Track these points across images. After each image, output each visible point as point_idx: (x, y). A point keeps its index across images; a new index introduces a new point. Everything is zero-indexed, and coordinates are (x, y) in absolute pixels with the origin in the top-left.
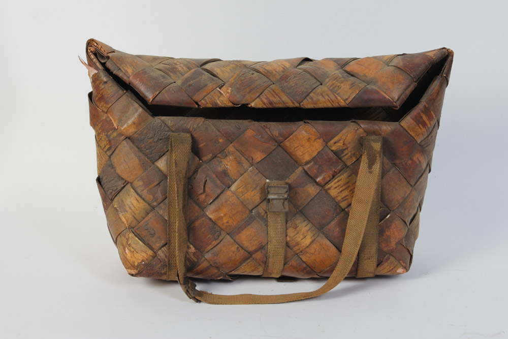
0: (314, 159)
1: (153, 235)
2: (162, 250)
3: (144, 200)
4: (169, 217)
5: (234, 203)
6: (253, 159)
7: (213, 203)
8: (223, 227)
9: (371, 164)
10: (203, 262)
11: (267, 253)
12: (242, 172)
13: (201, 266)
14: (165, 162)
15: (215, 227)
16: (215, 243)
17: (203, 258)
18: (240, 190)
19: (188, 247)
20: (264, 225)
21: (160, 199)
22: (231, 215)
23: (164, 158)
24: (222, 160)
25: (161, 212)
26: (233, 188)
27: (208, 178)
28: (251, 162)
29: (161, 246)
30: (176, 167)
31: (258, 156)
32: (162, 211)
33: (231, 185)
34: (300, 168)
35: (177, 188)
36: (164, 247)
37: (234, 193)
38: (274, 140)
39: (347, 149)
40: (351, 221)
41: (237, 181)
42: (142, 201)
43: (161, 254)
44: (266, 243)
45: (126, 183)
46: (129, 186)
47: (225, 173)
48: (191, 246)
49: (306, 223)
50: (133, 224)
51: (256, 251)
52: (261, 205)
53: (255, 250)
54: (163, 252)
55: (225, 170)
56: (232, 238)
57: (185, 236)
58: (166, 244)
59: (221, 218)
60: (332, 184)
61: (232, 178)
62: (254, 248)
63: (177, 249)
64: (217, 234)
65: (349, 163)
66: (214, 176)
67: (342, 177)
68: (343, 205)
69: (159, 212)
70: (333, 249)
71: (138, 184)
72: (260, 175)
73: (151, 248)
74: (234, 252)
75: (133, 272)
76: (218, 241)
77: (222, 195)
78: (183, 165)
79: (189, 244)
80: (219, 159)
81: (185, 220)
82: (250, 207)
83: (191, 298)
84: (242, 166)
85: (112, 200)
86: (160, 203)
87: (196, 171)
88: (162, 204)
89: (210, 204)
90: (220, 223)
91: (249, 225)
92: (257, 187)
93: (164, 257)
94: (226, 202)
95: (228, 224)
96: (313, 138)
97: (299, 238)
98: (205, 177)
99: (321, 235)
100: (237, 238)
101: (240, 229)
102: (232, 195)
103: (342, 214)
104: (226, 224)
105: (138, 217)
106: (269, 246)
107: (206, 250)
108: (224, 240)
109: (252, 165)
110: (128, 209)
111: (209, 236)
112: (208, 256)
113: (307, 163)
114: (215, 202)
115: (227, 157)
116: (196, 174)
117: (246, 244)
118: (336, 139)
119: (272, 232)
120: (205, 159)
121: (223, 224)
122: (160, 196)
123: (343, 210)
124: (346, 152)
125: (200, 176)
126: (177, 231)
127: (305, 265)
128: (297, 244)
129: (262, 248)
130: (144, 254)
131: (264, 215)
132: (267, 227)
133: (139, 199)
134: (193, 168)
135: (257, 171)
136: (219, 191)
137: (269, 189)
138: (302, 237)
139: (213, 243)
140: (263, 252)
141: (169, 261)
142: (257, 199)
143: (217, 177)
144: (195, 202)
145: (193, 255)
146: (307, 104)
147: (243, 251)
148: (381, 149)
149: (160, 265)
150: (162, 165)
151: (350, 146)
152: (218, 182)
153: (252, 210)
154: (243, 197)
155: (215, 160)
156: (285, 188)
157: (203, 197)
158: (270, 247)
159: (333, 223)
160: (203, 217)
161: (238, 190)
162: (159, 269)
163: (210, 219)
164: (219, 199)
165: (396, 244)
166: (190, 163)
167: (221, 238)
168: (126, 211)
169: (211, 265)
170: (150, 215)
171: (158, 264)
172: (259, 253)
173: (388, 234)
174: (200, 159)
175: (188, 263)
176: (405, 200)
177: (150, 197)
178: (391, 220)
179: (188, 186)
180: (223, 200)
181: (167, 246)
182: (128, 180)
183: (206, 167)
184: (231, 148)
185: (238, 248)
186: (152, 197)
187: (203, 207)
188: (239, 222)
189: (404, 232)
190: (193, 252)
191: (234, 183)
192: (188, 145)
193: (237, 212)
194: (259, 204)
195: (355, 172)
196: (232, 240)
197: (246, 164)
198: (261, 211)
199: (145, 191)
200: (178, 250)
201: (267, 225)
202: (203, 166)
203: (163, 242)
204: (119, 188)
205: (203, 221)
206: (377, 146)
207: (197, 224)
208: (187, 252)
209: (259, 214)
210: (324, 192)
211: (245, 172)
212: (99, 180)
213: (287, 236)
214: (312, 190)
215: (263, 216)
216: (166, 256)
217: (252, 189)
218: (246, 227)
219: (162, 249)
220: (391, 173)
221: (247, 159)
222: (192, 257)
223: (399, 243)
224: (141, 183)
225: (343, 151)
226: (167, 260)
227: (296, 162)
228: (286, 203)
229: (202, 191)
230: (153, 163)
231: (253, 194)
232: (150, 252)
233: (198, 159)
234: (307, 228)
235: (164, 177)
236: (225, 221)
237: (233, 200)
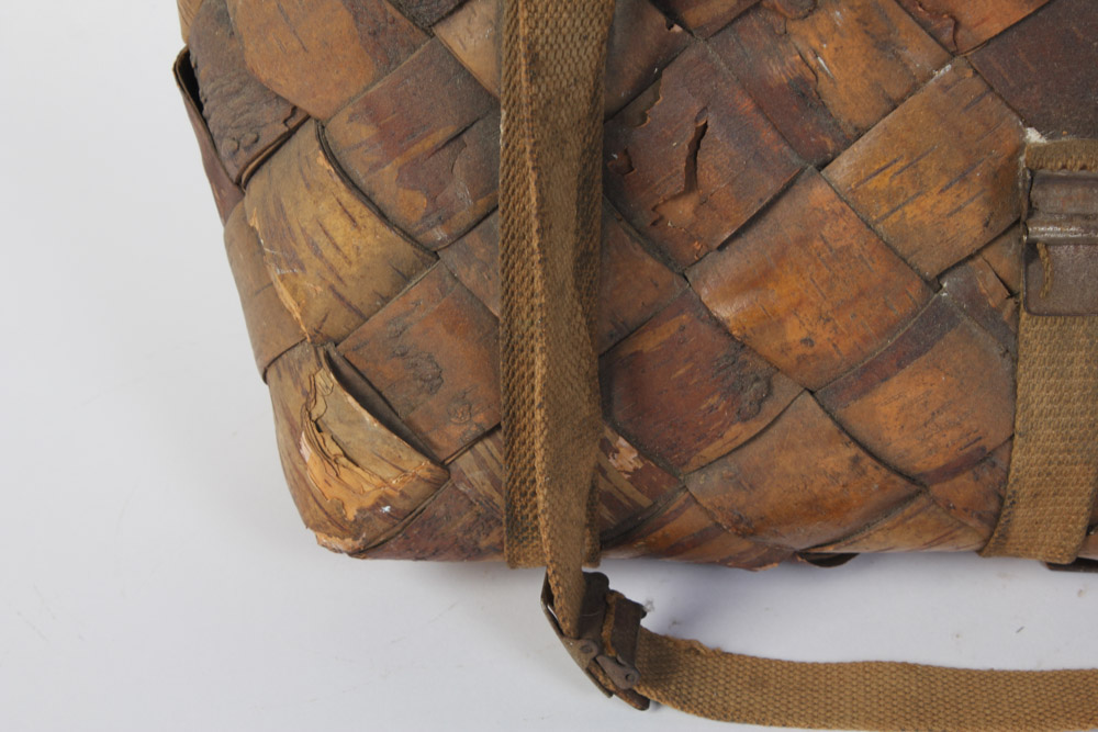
1: (433, 384)
2: (477, 456)
3: (382, 215)
4: (509, 308)
5: (848, 248)
6: (957, 25)
7: (738, 243)
8: (783, 361)
10: (679, 512)
11: (1005, 481)
12: (896, 91)
13: (668, 529)
14: (489, 30)
15: (743, 357)
16: (739, 432)
17: (682, 496)
18: (881, 183)
19: (607, 448)
20: (996, 351)
21: (464, 216)
22: (826, 307)
23: (482, 9)
24: (794, 27)
25: (470, 276)
26: (843, 169)
27: (711, 119)
28: (947, 37)
29: (469, 437)
30: (532, 80)
31: (991, 11)
32: (474, 268)
33: (836, 155)
35: (540, 191)
36: (489, 442)
37: (847, 199)
41: (867, 138)
42: (370, 221)
43: (475, 471)
44: (1003, 436)
45: (296, 121)
46: (306, 137)
47: (805, 93)
48: (622, 442)
50: (336, 324)
51: (949, 472)
52: (988, 254)
53: (945, 466)
54: (482, 463)
55: (802, 81)
56: (828, 412)
57: (586, 408)
58: (498, 427)
59: (772, 322)
61: (844, 120)
62: (939, 461)
63: (540, 480)
64: (749, 394)
66: (747, 105)
69: (461, 272)
71: (354, 134)
72: (992, 104)
73: (421, 446)
74: (835, 476)
76: (756, 426)
77: (784, 203)
79: (608, 433)
80: (772, 18)
81: (590, 323)
83: (610, 693)
84: (898, 57)
85: (241, 184)
86: (466, 234)
87: (649, 80)
88: (473, 239)
89: (721, 247)
90: (769, 345)
91: (919, 354)
92: (972, 167)
93: (487, 488)
94: (803, 242)
95: (810, 351)
98: (697, 108)
100: (856, 413)
101: (869, 374)
102: (838, 205)
104: (802, 350)
105: (353, 293)
106: (1017, 455)
107: (695, 461)
108: (786, 421)
109: (953, 55)
110: (305, 254)
111: (711, 401)
112: (700, 484)
114: (750, 237)
115: (820, 15)
116: (647, 95)
117: (901, 443)
119: (1036, 390)
120: (697, 14)
121: (785, 349)
122: (461, 194)
125: (674, 106)
126: (538, 400)
129: (984, 460)
130: (388, 473)
131: (1004, 304)
132: (1015, 361)
133: (358, 209)
134: (633, 65)
135: (977, 86)
136: (771, 186)
137: (1037, 194)
139: (729, 435)
140: (987, 475)
141: (511, 506)
142: (969, 226)
143: (759, 108)
144: (642, 234)
145: (631, 481)
147: (884, 471)
149: (468, 518)
150: (470, 43)
152: (768, 135)
153: (940, 276)
154: (893, 219)
155: (753, 21)
157: (684, 210)
158: (1023, 460)
160: (682, 311)
161: (872, 185)
162: (470, 530)
163: (719, 325)
164: (765, 227)
166: (617, 39)
167: (770, 408)
168: (295, 262)
169: (718, 525)
170: (416, 291)
171: (459, 514)
172: (964, 479)
174: (673, 17)
175: (605, 513)
177: (410, 204)
179: (607, 157)
181: (499, 436)
182: (306, 105)
183: (704, 56)
185: (855, 460)
186: (421, 201)
187: (679, 265)
188: (866, 339)
190: (630, 468)
191: (848, 143)
193: (861, 293)
194: (979, 252)
196: (828, 423)
197: (918, 52)
198: (988, 285)
199: (389, 171)
200: (549, 485)
201: (1011, 354)
202: (691, 55)
203: (482, 419)
204: (269, 137)
205: (682, 329)
207: (650, 343)
208: (601, 469)
209: (975, 300)
211: (914, 89)
212: (186, 72)
215: (995, 312)
216: (496, 484)
217: (944, 181)
218: (900, 366)
219: (479, 447)
221: (924, 26)
222: (628, 489)
224: (365, 132)
226: (498, 499)
229: (679, 182)
230: (429, 32)
232: (418, 465)
233: (660, 19)
235: (483, 104)
236: (794, 333)
237: (843, 232)
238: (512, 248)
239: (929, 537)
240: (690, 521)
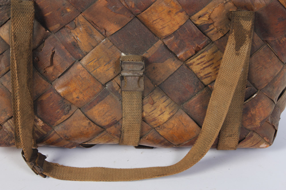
0: (174, 33)
2: (8, 123)
4: (13, 90)
5: (85, 77)
6: (106, 31)
7: (62, 76)
8: (73, 102)
9: (238, 46)
10: (53, 135)
11: (121, 128)
12: (94, 45)
13: (50, 139)
14: (8, 31)
15: (64, 101)
16: (64, 117)
17: (53, 132)
18: (92, 64)
19: (36, 121)
20: (118, 100)
21: (4, 71)
22: (81, 90)
23: (6, 26)
24: (72, 31)
25: (5, 84)
26: (84, 61)
27: (56, 50)
28: (104, 33)
29: (6, 119)
30: (15, 41)
31: (112, 28)
33: (82, 58)
34: (160, 42)
36: (11, 120)
37: (85, 67)
38: (130, 11)
39: (213, 24)
40: (213, 102)
41: (88, 54)
43: (7, 127)
44: (120, 118)
47: (75, 45)
48: (39, 120)
49: (164, 98)
51: (110, 126)
52: (115, 79)
53: (108, 125)
54: (9, 125)
55: (74, 42)
56: (83, 113)
57: (30, 112)
58: (12, 117)
59: (70, 93)
60: (195, 60)
61: (83, 51)
62: (107, 123)
64: (66, 109)
65: (214, 39)
66: (63, 47)
67: (206, 53)
68: (206, 81)
69: (3, 83)
70: (193, 125)
72: (114, 48)
74: (85, 127)
76: (68, 116)
77: (72, 68)
78: (25, 37)
79: (36, 118)
80: (68, 29)
81: (31, 94)
82: (103, 82)
83: (37, 174)
84: (94, 38)
86: (4, 75)
87: (42, 42)
88: (6, 76)
89: (59, 77)
90: (69, 98)
91: (101, 100)
92: (111, 61)
93: (10, 130)
94: (76, 76)
95: (78, 100)
96: (174, 11)
97: (156, 114)
98: (53, 48)
99: (181, 111)
100: (89, 113)
101: (91, 105)
102: (83, 68)
103: (205, 91)
104: (76, 99)
106: (123, 122)
107: (56, 124)
108: (74, 115)
109: (106, 37)
111: (58, 110)
112: (58, 129)
113: (167, 37)
114: (65, 75)
115: (77, 29)
116: (42, 45)
117: (99, 119)
118: (200, 13)
119: (126, 108)
120: (52, 28)
121: (73, 99)
123: (206, 86)
124: (212, 27)
125: (47, 48)
127: (162, 139)
128: (154, 119)
129: (116, 123)
131: (119, 90)
132: (122, 102)
134: (38, 39)
135: (111, 44)
136: (69, 65)
137: (123, 66)
138: (159, 113)
139: (62, 118)
140: (118, 126)
141: (16, 134)
142: (111, 73)
143: (66, 48)
144: (42, 75)
145: (42, 128)
147: (96, 125)
148: (252, 28)
149: (7, 137)
150: (4, 34)
151: (217, 22)
152: (68, 54)
153: (106, 84)
154: (95, 71)
155: (64, 30)
156: (140, 64)
157: (50, 70)
158: (125, 123)
159: (195, 99)
160: (51, 91)
161: (90, 64)
162: (7, 140)
163: (59, 94)
164: (68, 73)
165: (261, 122)
166: (35, 33)
167: (71, 112)
169: (61, 138)
171: (5, 136)
172: (113, 127)
173: (253, 112)
174: (47, 29)
175: (37, 136)
176: (274, 78)
178: (257, 100)
179: (33, 58)
180: (73, 74)
183: (54, 37)
184: (81, 19)
185: (89, 123)
187: (50, 81)
188: (90, 97)
189: (271, 110)
190: (41, 125)
191: (85, 56)
192: (30, 14)
193: (89, 87)
194: (113, 79)
195: (222, 49)
196: (83, 115)
197: (98, 37)
198: (116, 86)
201: (121, 100)
202: (51, 37)
203: (9, 115)
205: (51, 95)
206: (247, 25)
207: (44, 98)
208: (35, 126)
209: (113, 89)
210: (185, 67)
211: (98, 44)
213: (143, 111)
214: (172, 65)
215: (117, 91)
216: (12, 129)
217: (105, 64)
218: (98, 103)
219: (8, 121)
220: (261, 51)
221: (99, 31)
222: (41, 130)
223: (265, 120)
225: (208, 25)
226: (13, 133)
227: (155, 35)
228: (142, 80)
229: (49, 64)
231: (105, 69)
233: (44, 29)
234: (165, 104)
235: (7, 47)
236: (75, 96)
237: (84, 74)
238: (13, 78)
239: (107, 140)
240: (55, 137)
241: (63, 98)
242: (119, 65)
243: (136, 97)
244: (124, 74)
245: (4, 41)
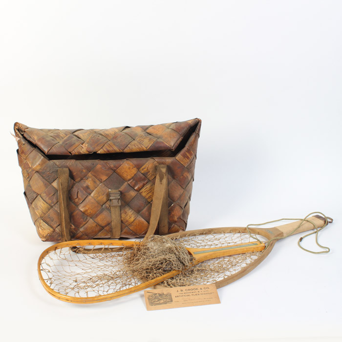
0: (132, 178)
1: (53, 221)
3: (47, 203)
4: (60, 211)
6: (101, 179)
8: (88, 215)
9: (161, 179)
11: (112, 226)
12: (96, 186)
13: (78, 235)
14: (57, 183)
15: (84, 215)
17: (79, 231)
19: (71, 226)
21: (55, 202)
22: (92, 208)
23: (56, 181)
24: (86, 181)
25: (56, 209)
26: (92, 195)
27: (79, 191)
28: (100, 181)
29: (57, 226)
30: (61, 186)
31: (104, 178)
32: (56, 208)
34: (126, 183)
35: (63, 197)
36: (59, 227)
37: (92, 197)
38: (111, 169)
39: (149, 172)
40: (153, 209)
41: (94, 191)
43: (57, 230)
44: (111, 221)
45: (38, 195)
47: (88, 187)
48: (73, 225)
49: (131, 210)
50: (42, 216)
51: (106, 226)
56: (93, 220)
57: (69, 221)
58: (60, 225)
59: (87, 210)
60: (143, 190)
61: (92, 190)
64: (85, 219)
65: (151, 179)
66: (82, 189)
67: (148, 186)
68: (149, 200)
70: (145, 223)
71: (44, 195)
72: (105, 187)
73: (52, 227)
74: (94, 227)
75: (44, 240)
76: (86, 222)
77: (87, 198)
78: (66, 185)
79: (71, 224)
80: (84, 180)
81: (68, 212)
82: (101, 204)
84: (96, 183)
85: (31, 203)
87: (72, 187)
88: (56, 205)
89: (81, 203)
90: (86, 213)
92: (104, 193)
95: (90, 213)
96: (132, 167)
97: (128, 218)
98: (77, 190)
99: (139, 216)
100: (96, 219)
101: (97, 216)
103: (149, 205)
105: (44, 211)
106: (112, 223)
107: (80, 227)
108: (89, 221)
109: (101, 183)
110: (39, 208)
111: (81, 220)
112: (81, 230)
113: (130, 179)
114: (83, 202)
115: (88, 179)
117: (101, 223)
118: (143, 167)
119: (113, 216)
120: (77, 180)
121: (88, 213)
122: (55, 200)
123: (150, 203)
124: (149, 174)
125: (75, 189)
126: (64, 218)
127: (131, 232)
128: (127, 221)
129: (109, 224)
130: (49, 231)
131: (109, 207)
133: (44, 202)
134: (71, 185)
135: (104, 185)
136: (85, 197)
137: (110, 194)
138: (129, 217)
139: (83, 223)
140: (110, 226)
142: (105, 199)
143: (84, 189)
144: (73, 203)
146: (127, 150)
147: (99, 226)
148: (166, 171)
149: (57, 236)
150: (55, 185)
151: (151, 171)
152: (84, 192)
153: (103, 205)
154: (97, 199)
155: (82, 181)
156: (118, 193)
157: (77, 200)
159: (145, 209)
160: (77, 210)
161: (95, 196)
163: (81, 211)
164: (85, 201)
165: (177, 219)
166: (69, 183)
167: (87, 220)
168: (38, 209)
169: (83, 234)
170: (50, 211)
173: (173, 214)
174: (74, 181)
175: (71, 234)
176: (180, 196)
177: (49, 201)
178: (174, 207)
179: (69, 195)
180: (88, 201)
182: (38, 193)
183: (78, 185)
184: (90, 174)
185: (96, 225)
186: (51, 201)
187: (77, 205)
188: (96, 212)
189: (181, 212)
190: (74, 228)
191: (92, 192)
192: (67, 174)
193: (95, 207)
194: (106, 202)
195: (154, 183)
197: (98, 182)
198: (107, 205)
199: (47, 198)
201: (110, 213)
202: (76, 184)
203: (58, 224)
204: (35, 197)
205: (78, 212)
206: (164, 170)
207: (74, 214)
208: (70, 228)
209: (106, 207)
210: (139, 194)
211: (98, 186)
212: (25, 193)
213: (121, 217)
214: (133, 193)
216: (60, 231)
217: (102, 195)
218: (100, 214)
220: (172, 183)
221: (98, 180)
222: (73, 230)
223: (179, 218)
224: (45, 195)
225: (147, 173)
226: (60, 233)
227: (124, 180)
228: (120, 201)
229: (76, 197)
230: (51, 184)
231: (102, 197)
232: (52, 229)
233: (73, 181)
234: (131, 213)
235: (56, 191)
236: (89, 211)
237: (93, 201)
238: (60, 205)
240: (80, 234)
241: (84, 213)
242: (108, 195)
243: (118, 210)
244: (111, 198)
245: (54, 187)
